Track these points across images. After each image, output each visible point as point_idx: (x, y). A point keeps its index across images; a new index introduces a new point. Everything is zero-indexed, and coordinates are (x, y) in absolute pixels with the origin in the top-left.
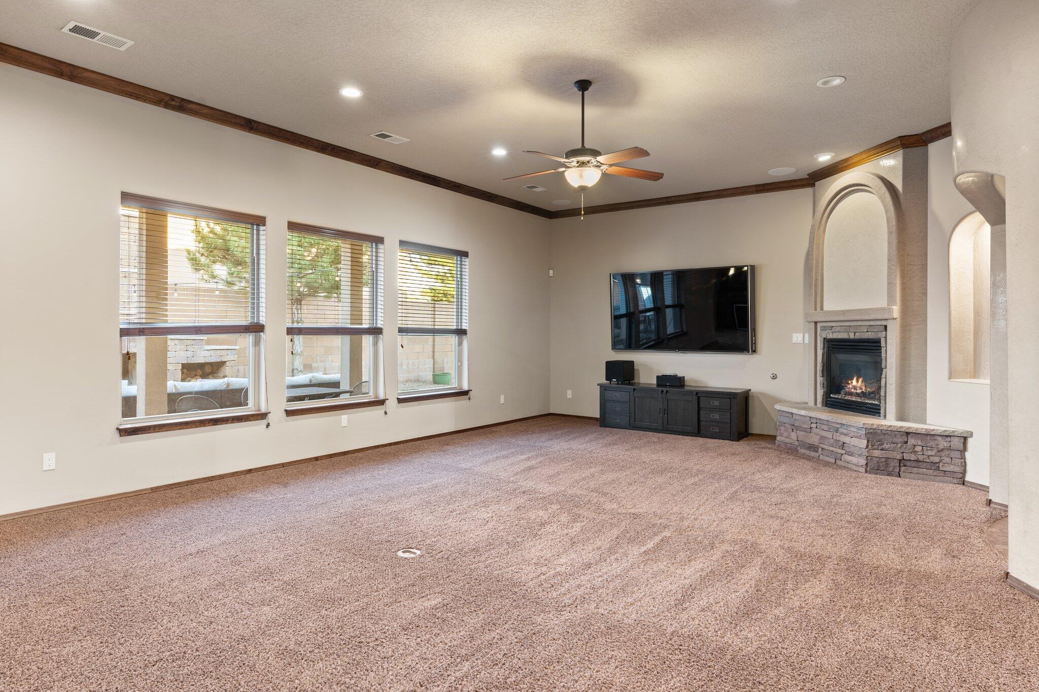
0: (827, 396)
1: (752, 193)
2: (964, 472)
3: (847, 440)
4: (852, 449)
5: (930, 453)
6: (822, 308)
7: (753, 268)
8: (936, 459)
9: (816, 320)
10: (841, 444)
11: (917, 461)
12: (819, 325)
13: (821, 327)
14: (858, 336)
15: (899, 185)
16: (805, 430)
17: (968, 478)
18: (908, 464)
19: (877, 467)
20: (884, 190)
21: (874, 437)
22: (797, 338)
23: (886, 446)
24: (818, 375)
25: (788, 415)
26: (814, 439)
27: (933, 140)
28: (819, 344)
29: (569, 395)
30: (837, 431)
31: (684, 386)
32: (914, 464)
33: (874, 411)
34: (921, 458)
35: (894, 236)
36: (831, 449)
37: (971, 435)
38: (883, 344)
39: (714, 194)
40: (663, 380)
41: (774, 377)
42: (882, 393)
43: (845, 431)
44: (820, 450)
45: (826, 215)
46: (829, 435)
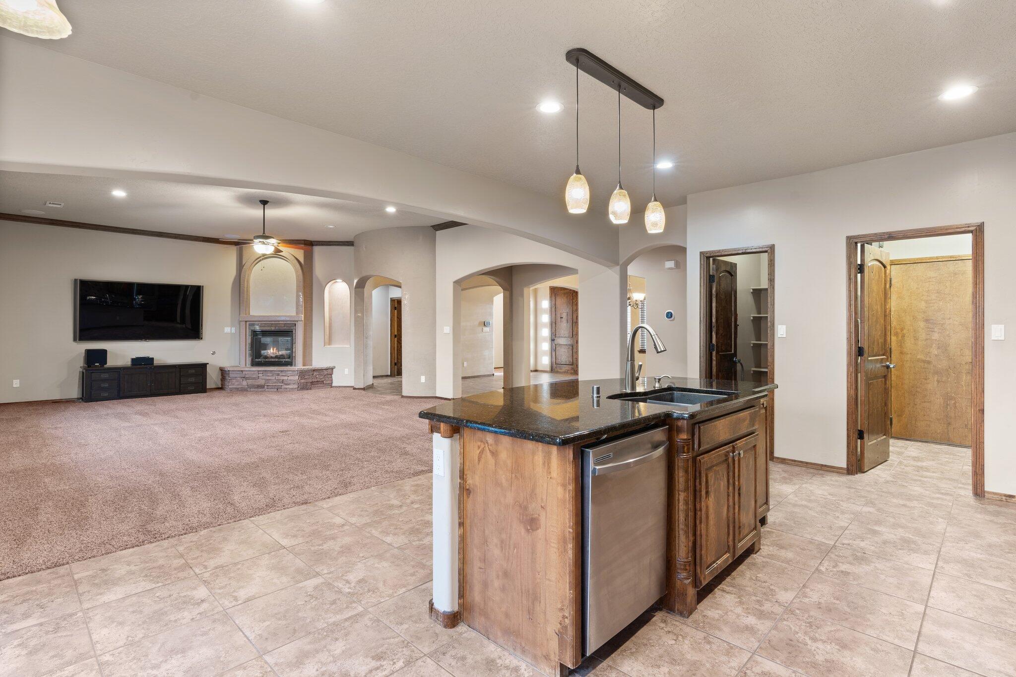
0: (252, 360)
1: (200, 241)
2: (332, 383)
3: (286, 378)
4: (290, 382)
5: (322, 377)
6: (249, 314)
7: (203, 286)
8: (323, 379)
9: (246, 320)
10: (281, 381)
11: (317, 381)
12: (248, 323)
13: (249, 324)
14: (277, 329)
15: (302, 260)
16: (254, 379)
17: (333, 385)
18: (314, 383)
19: (304, 387)
20: (296, 261)
21: (302, 374)
22: (227, 330)
23: (306, 377)
24: (247, 350)
25: (238, 372)
26: (262, 382)
27: (316, 245)
28: (247, 333)
29: (16, 383)
30: (278, 375)
31: (153, 364)
32: (316, 383)
33: (290, 364)
34: (319, 380)
35: (302, 283)
36: (274, 384)
37: (335, 367)
38: (294, 332)
39: (173, 235)
40: (137, 361)
41: (214, 353)
42: (294, 355)
43: (284, 374)
44: (266, 387)
45: (253, 265)
46: (274, 378)
